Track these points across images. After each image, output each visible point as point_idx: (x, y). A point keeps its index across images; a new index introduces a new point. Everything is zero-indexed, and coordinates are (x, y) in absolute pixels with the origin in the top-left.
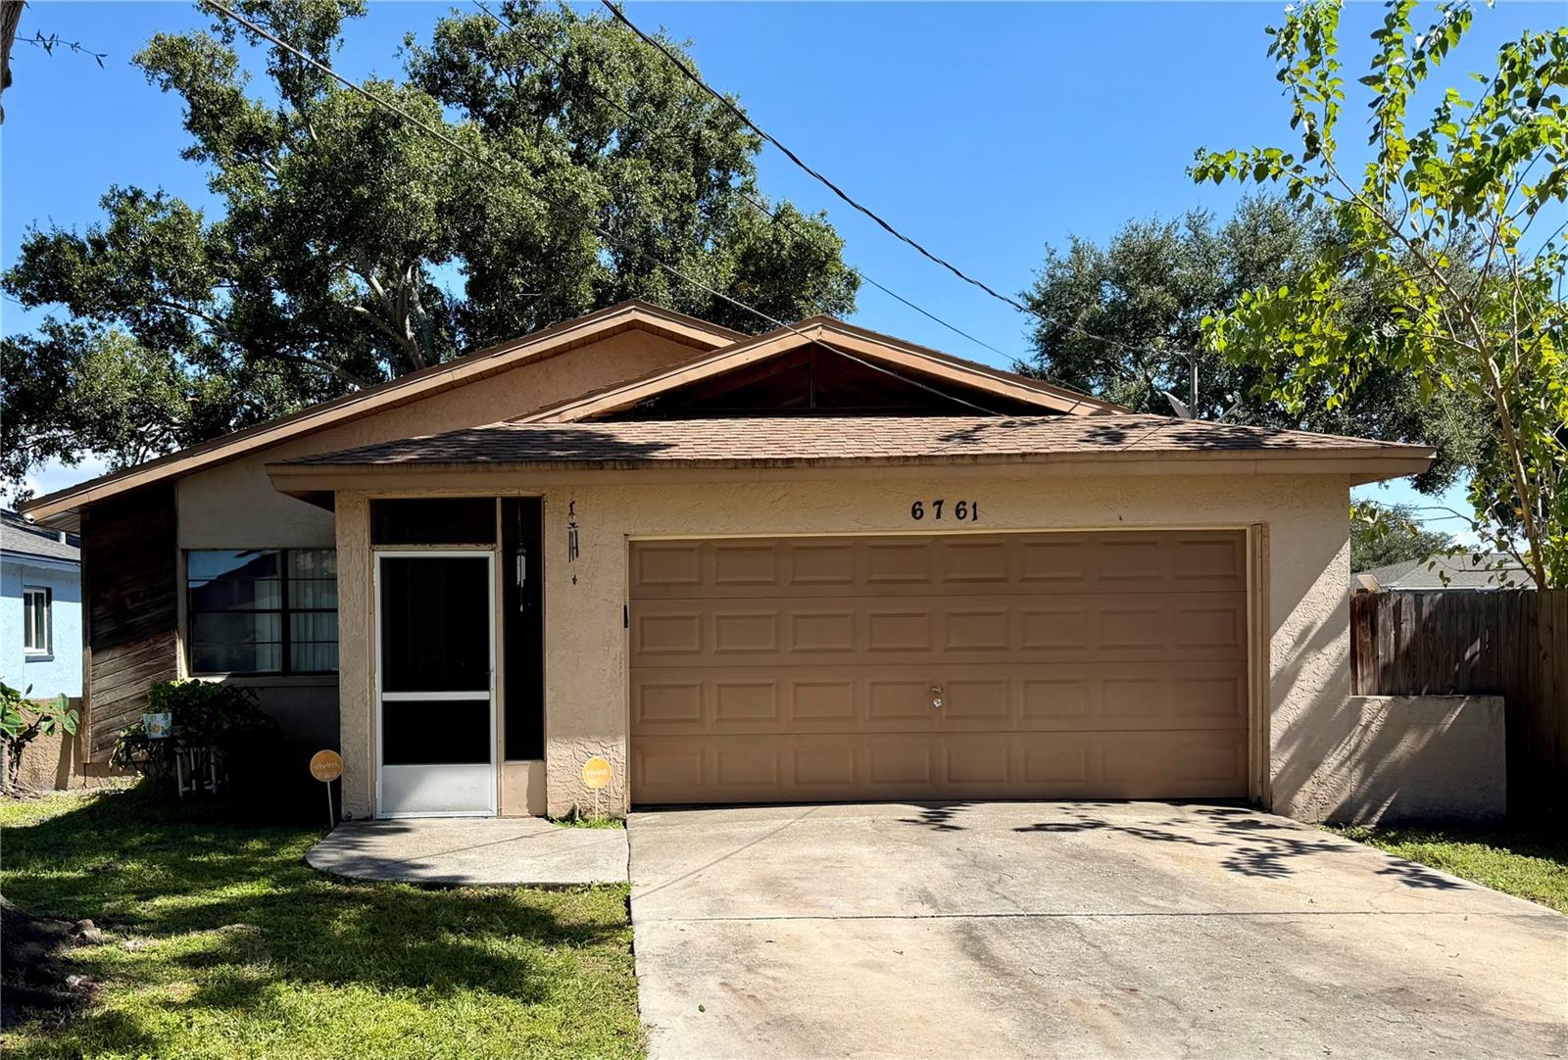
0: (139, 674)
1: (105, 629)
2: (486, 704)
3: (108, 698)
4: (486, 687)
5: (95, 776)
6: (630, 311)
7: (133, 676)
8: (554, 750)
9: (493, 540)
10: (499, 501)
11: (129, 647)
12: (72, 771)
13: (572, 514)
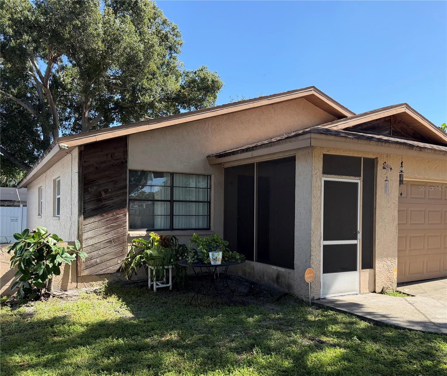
0: (108, 230)
1: (90, 207)
2: (356, 245)
3: (91, 242)
4: (356, 238)
5: (82, 282)
6: (311, 90)
7: (104, 231)
8: (378, 264)
9: (360, 176)
10: (362, 158)
11: (103, 216)
12: (70, 281)
13: (402, 166)
